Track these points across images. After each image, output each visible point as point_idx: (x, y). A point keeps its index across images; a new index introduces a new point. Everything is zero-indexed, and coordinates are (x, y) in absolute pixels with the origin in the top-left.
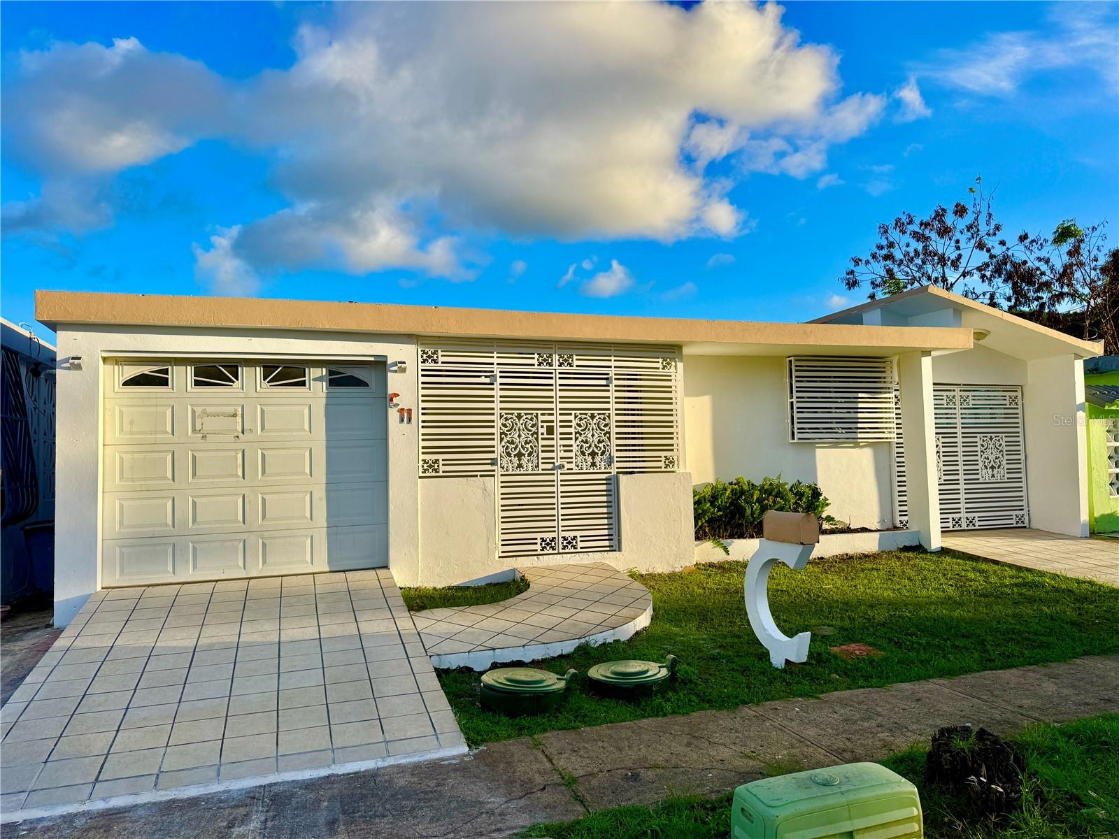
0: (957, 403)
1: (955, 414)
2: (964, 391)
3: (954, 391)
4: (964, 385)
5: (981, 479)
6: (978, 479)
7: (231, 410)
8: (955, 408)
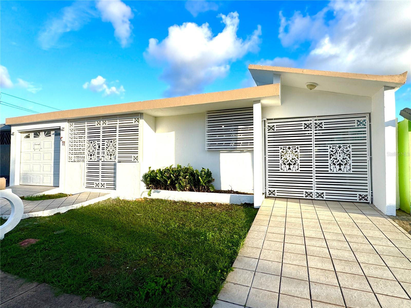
0: (312, 127)
1: (311, 134)
2: (319, 120)
3: (311, 120)
4: (318, 117)
5: (329, 171)
6: (328, 171)
7: (38, 143)
8: (311, 130)
